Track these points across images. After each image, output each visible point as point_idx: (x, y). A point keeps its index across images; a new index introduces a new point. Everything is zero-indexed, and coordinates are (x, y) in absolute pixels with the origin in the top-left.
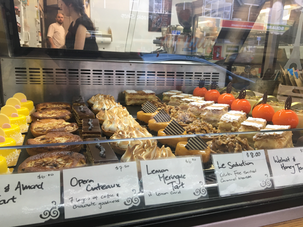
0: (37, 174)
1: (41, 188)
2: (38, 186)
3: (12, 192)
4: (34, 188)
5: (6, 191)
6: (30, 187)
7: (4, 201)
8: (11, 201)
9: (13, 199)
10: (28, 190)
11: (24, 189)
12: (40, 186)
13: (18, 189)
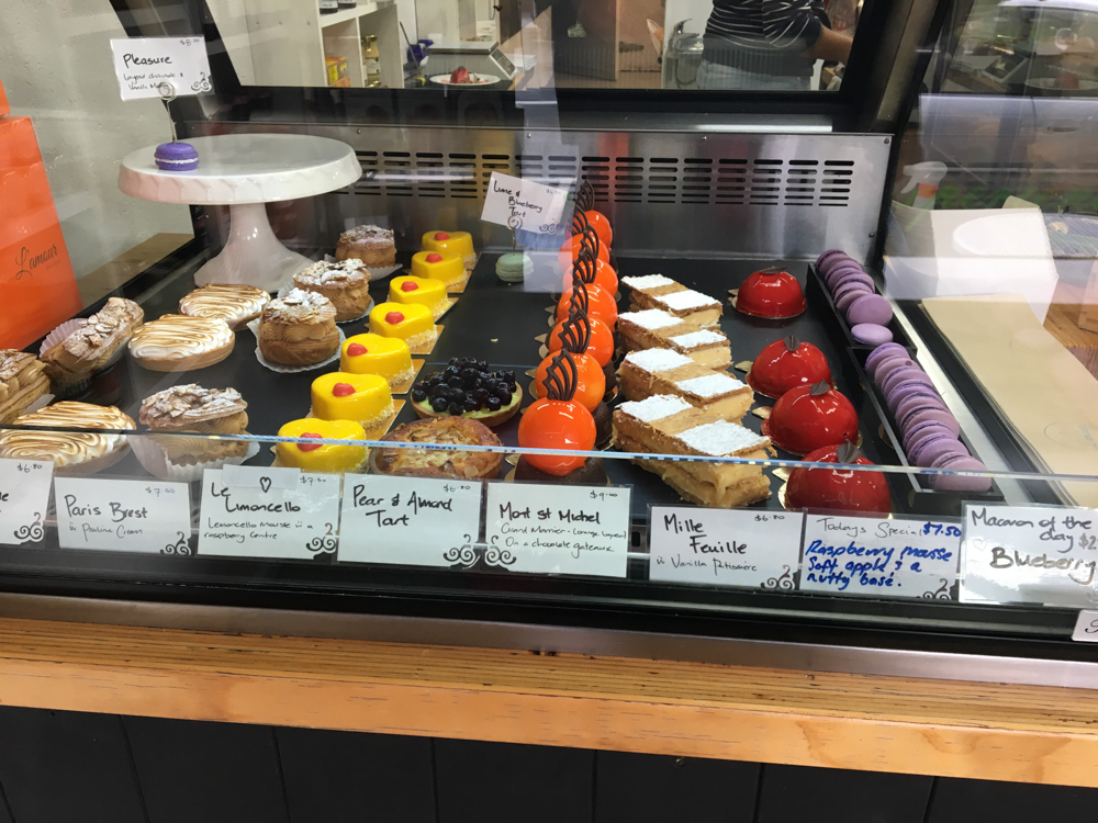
0: (445, 482)
1: (449, 508)
2: (443, 505)
3: (404, 509)
4: (437, 506)
5: (393, 505)
6: (431, 504)
7: (391, 520)
8: (401, 521)
9: (404, 519)
10: (427, 509)
11: (421, 505)
12: (447, 505)
13: (413, 504)
